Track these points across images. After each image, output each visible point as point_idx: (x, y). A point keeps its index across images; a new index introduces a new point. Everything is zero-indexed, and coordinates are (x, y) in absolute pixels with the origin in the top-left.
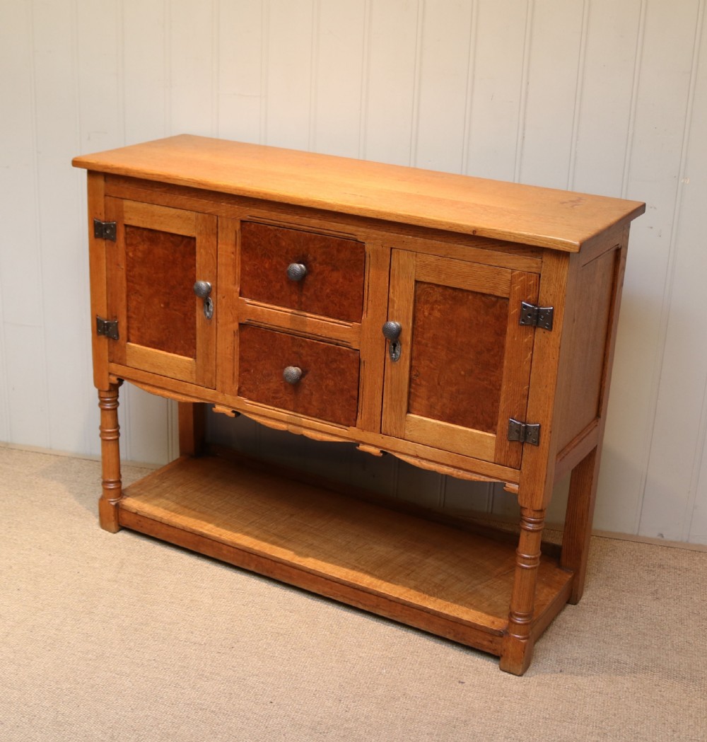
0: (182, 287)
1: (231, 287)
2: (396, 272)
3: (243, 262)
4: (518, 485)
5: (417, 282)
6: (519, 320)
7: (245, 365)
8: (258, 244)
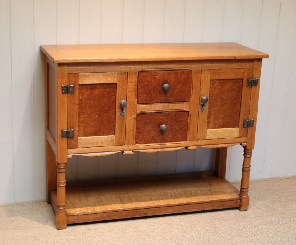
1: (134, 99)
2: (203, 78)
3: (138, 89)
4: (247, 142)
5: (211, 80)
6: (247, 85)
7: (139, 130)
8: (146, 80)
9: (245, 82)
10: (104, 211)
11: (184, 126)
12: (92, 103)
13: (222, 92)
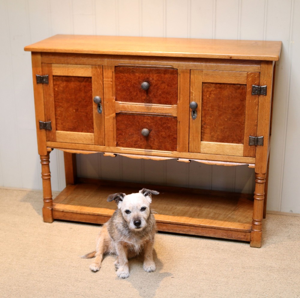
0: (85, 101)
1: (111, 97)
2: (193, 80)
3: (116, 85)
4: (255, 164)
5: (203, 83)
6: (252, 93)
7: (120, 132)
9: (249, 89)
11: (172, 134)
12: (69, 96)
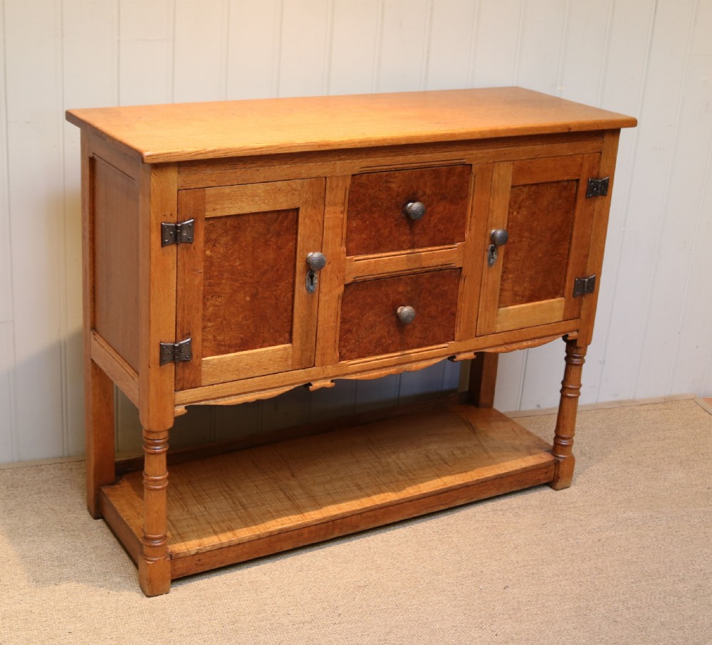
0: (275, 269)
1: (338, 249)
2: (496, 184)
3: (349, 219)
4: (578, 331)
5: (512, 187)
6: (587, 194)
7: (347, 326)
8: (367, 194)
9: (583, 188)
10: (259, 535)
11: (448, 306)
12: (237, 264)
13: (534, 213)
